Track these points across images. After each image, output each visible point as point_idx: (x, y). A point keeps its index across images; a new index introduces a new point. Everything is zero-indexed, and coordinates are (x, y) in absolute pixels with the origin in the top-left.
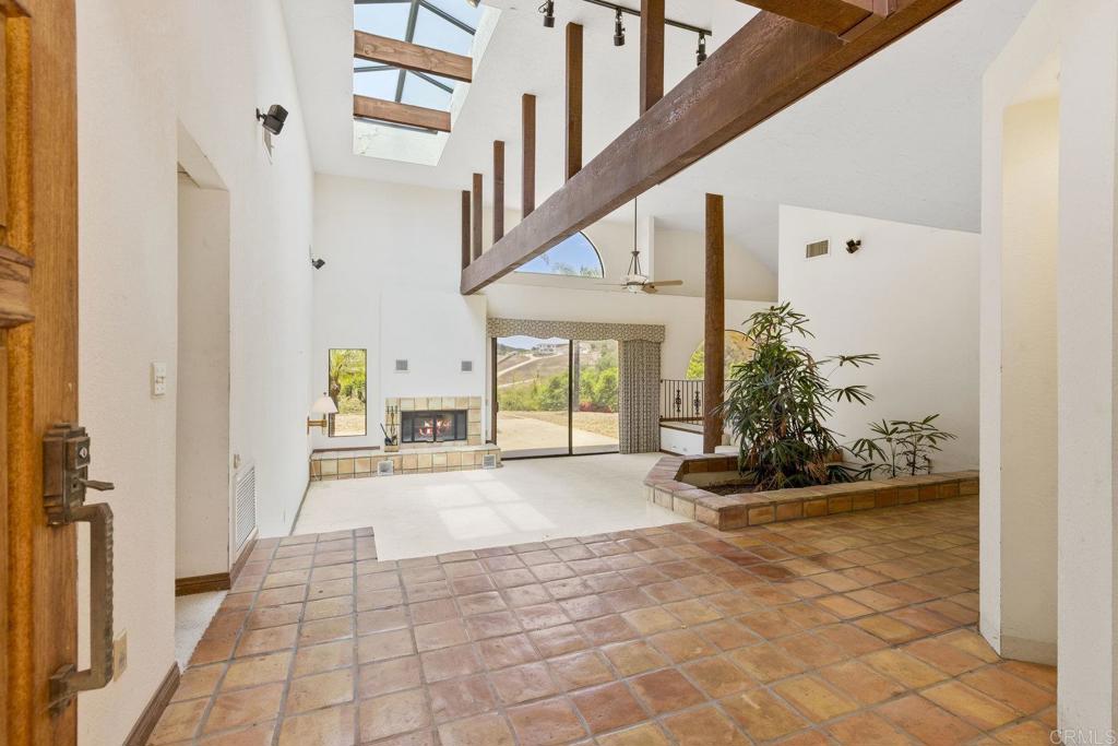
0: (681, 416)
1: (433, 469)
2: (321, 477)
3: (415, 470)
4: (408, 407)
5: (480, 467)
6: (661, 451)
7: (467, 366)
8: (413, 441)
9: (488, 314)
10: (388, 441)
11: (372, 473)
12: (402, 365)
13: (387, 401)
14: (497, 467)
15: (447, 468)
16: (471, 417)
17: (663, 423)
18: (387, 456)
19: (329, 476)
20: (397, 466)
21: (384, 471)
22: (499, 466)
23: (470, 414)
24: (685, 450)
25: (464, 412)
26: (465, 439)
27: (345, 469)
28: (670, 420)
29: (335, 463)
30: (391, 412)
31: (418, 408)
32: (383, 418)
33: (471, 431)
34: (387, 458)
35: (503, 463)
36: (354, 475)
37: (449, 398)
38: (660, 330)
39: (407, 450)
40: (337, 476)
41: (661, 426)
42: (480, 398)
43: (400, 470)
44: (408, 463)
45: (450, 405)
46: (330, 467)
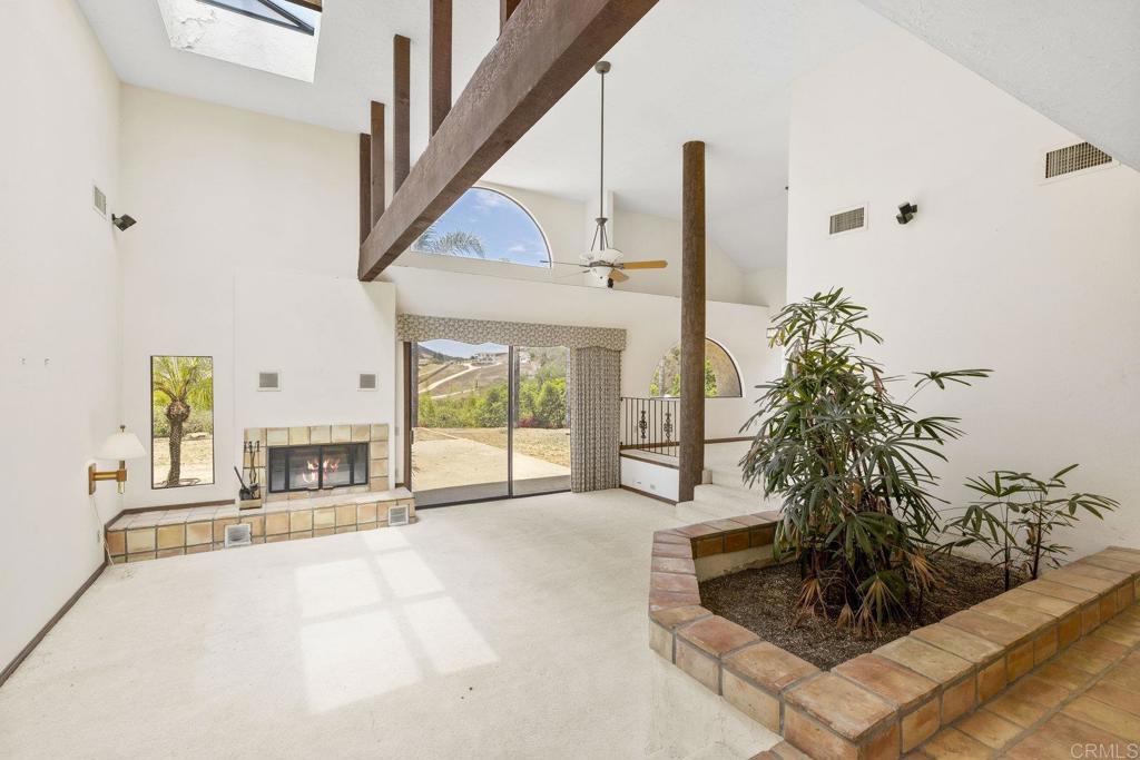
0: (646, 441)
1: (313, 532)
2: (126, 557)
3: (287, 535)
4: (278, 440)
5: (385, 524)
6: (621, 486)
7: (368, 381)
8: (287, 489)
9: (398, 309)
10: (246, 493)
11: (216, 544)
12: (269, 381)
13: (246, 433)
14: (410, 523)
15: (336, 529)
16: (374, 452)
17: (624, 452)
18: (241, 518)
19: (142, 554)
20: (257, 531)
21: (235, 540)
22: (413, 519)
23: (372, 447)
24: (653, 487)
25: (365, 445)
26: (366, 483)
27: (169, 541)
28: (632, 447)
29: (152, 533)
30: (249, 448)
31: (295, 442)
32: (238, 458)
33: (374, 472)
34: (239, 519)
35: (420, 513)
36: (186, 549)
37: (342, 427)
38: (620, 335)
39: (275, 505)
40: (156, 552)
41: (621, 455)
42: (387, 425)
43: (262, 536)
44: (275, 526)
45: (343, 437)
46: (136, 541)
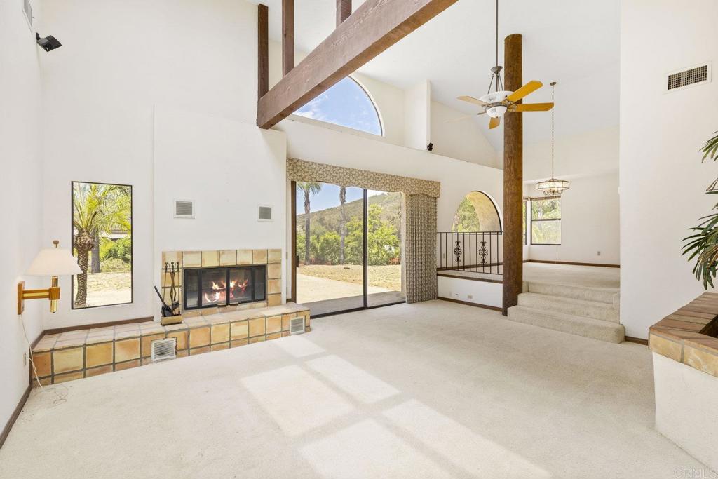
0: (461, 264)
1: (231, 343)
2: (52, 378)
3: (207, 348)
4: (192, 262)
5: (287, 333)
6: (439, 298)
7: (265, 213)
8: (200, 306)
9: (288, 155)
10: (166, 310)
11: (144, 359)
12: (184, 209)
13: (164, 255)
14: (306, 331)
15: (249, 340)
16: (270, 273)
17: (440, 272)
18: (167, 333)
19: (69, 374)
20: (181, 345)
21: (162, 354)
22: (308, 329)
23: (270, 270)
24: (470, 297)
25: (262, 268)
26: (264, 299)
27: (98, 359)
28: (447, 269)
29: (80, 352)
30: (169, 270)
31: (208, 264)
32: (158, 278)
33: (271, 289)
34: (166, 335)
35: (313, 323)
36: (115, 366)
37: (246, 251)
38: (436, 185)
39: (191, 320)
40: (85, 371)
41: (438, 275)
42: (280, 250)
43: (186, 350)
44: (198, 339)
45: (247, 260)
46: (62, 362)
